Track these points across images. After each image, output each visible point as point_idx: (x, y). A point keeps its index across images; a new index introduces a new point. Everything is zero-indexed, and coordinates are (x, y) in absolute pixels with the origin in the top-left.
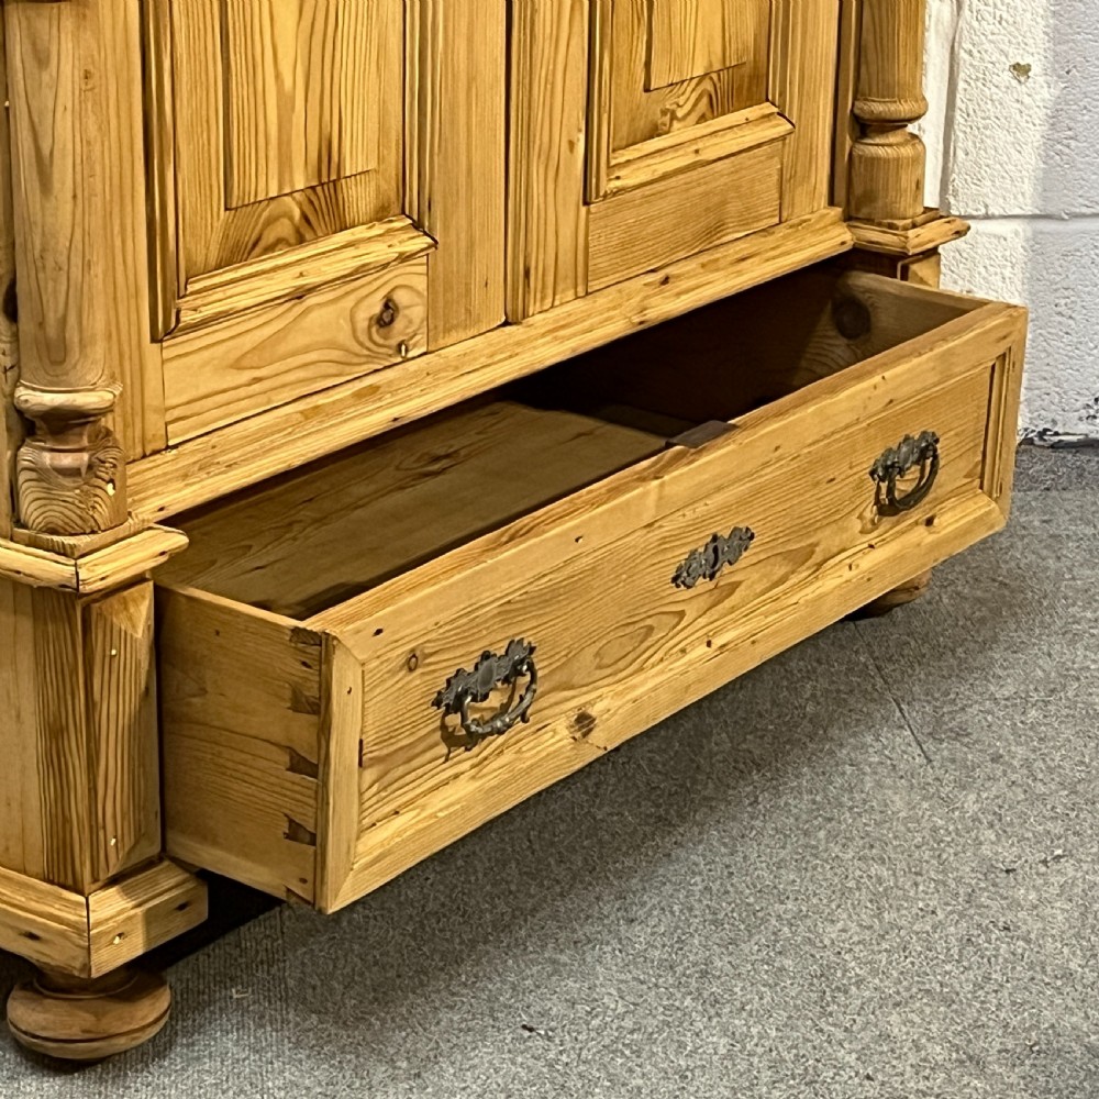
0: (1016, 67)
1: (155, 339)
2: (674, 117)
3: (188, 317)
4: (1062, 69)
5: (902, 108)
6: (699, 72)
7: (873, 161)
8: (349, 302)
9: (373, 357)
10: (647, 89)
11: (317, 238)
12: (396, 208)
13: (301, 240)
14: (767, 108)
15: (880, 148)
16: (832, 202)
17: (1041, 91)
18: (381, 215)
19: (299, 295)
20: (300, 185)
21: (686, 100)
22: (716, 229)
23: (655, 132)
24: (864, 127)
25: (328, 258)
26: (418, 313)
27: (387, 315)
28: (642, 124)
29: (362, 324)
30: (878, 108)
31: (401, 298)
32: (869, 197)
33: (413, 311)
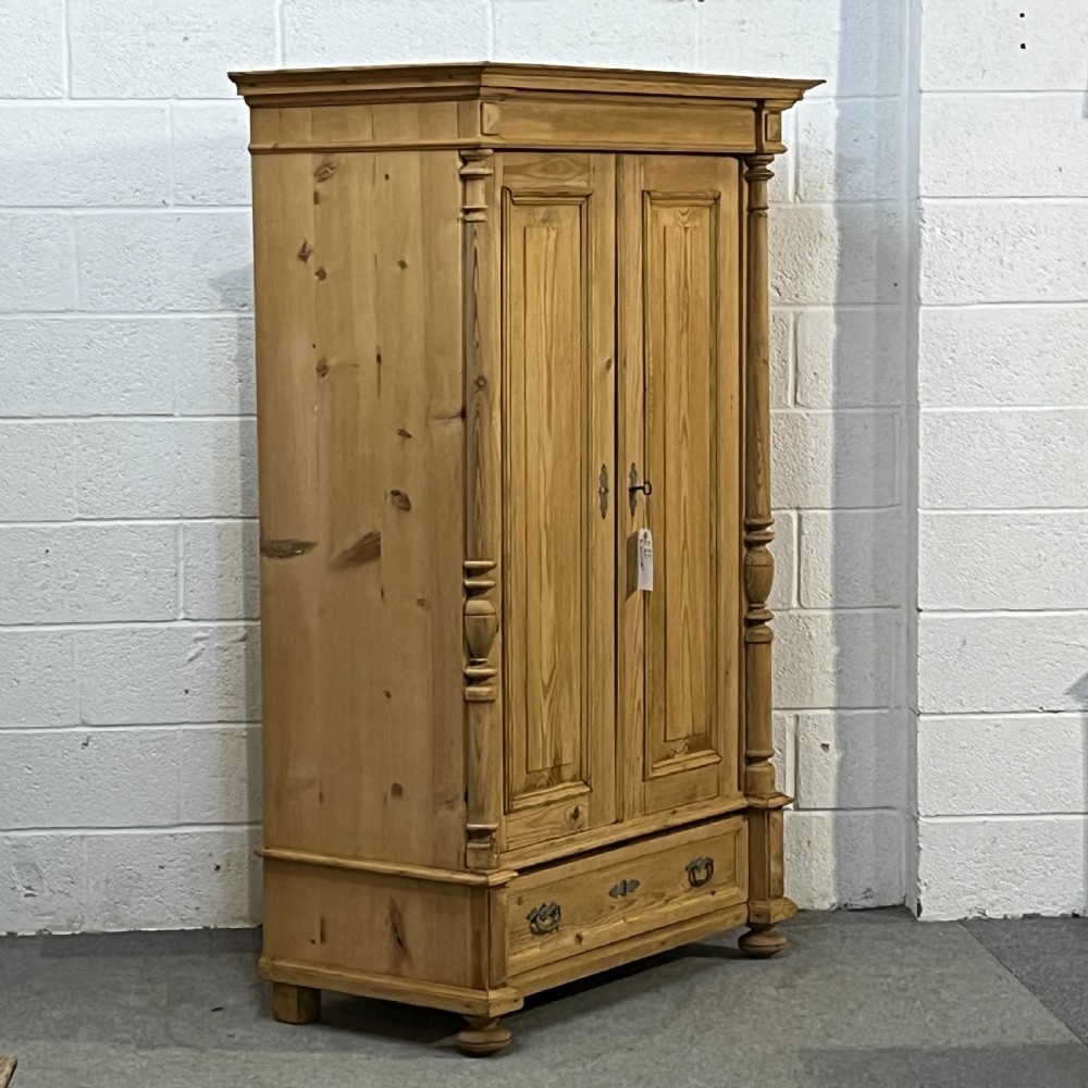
0: (823, 745)
1: (505, 814)
2: (676, 753)
3: (515, 807)
4: (843, 746)
5: (764, 753)
6: (684, 736)
7: (754, 773)
8: (564, 808)
9: (571, 828)
10: (665, 741)
11: (553, 785)
12: (578, 777)
13: (548, 786)
14: (711, 751)
15: (757, 768)
16: (739, 789)
17: (834, 755)
18: (573, 780)
19: (548, 803)
20: (549, 766)
21: (680, 746)
22: (694, 795)
23: (668, 757)
24: (750, 760)
25: (557, 792)
26: (586, 814)
27: (576, 815)
28: (664, 754)
29: (568, 817)
30: (754, 753)
31: (580, 809)
32: (753, 787)
33: (584, 814)
